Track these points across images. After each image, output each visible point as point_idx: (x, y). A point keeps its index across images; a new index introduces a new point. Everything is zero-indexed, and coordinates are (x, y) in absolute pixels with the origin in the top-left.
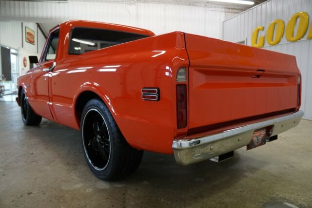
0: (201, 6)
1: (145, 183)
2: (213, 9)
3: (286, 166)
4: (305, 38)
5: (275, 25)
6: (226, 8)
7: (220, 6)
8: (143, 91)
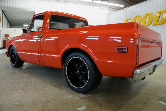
0: (97, 6)
1: (101, 93)
2: (103, 8)
3: (156, 84)
4: (152, 25)
5: (136, 18)
6: (109, 8)
7: (107, 7)
8: (117, 48)
